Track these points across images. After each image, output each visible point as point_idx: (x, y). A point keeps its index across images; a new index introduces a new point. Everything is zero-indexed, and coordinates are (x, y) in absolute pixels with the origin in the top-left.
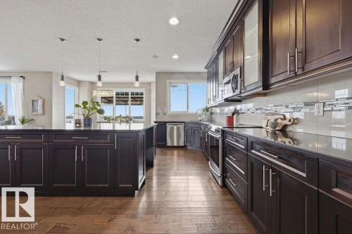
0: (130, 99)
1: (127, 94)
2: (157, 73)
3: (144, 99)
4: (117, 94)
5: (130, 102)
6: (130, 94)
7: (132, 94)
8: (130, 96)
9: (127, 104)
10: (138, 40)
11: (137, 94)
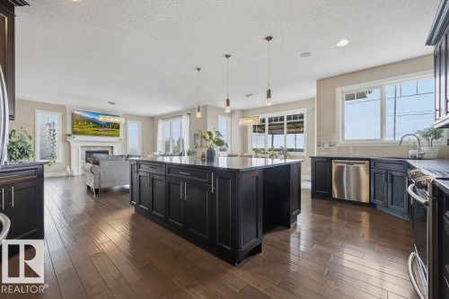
0: (285, 126)
1: (282, 119)
2: (318, 81)
3: (305, 124)
4: (270, 120)
5: (286, 130)
6: (285, 118)
7: (289, 118)
8: (285, 122)
9: (283, 133)
10: (269, 38)
11: (295, 117)
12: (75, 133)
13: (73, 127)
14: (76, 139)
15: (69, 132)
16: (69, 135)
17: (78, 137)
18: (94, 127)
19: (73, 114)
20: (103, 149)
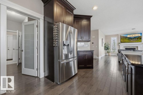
12: (121, 42)
13: (121, 40)
14: (121, 44)
15: (120, 42)
16: (119, 43)
17: (122, 44)
18: (129, 39)
19: (121, 36)
20: (133, 48)
